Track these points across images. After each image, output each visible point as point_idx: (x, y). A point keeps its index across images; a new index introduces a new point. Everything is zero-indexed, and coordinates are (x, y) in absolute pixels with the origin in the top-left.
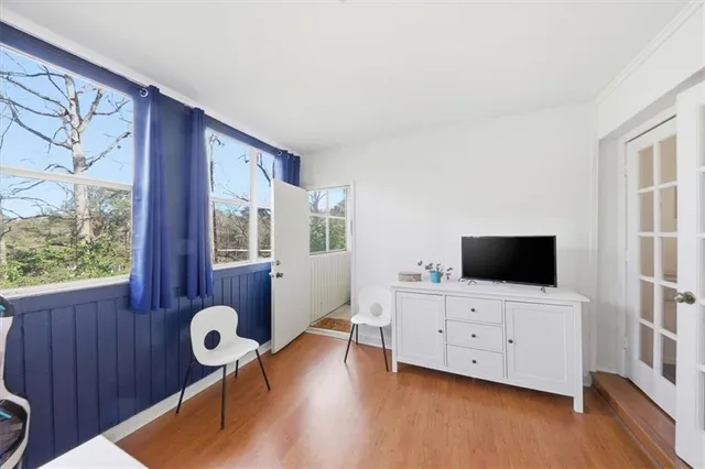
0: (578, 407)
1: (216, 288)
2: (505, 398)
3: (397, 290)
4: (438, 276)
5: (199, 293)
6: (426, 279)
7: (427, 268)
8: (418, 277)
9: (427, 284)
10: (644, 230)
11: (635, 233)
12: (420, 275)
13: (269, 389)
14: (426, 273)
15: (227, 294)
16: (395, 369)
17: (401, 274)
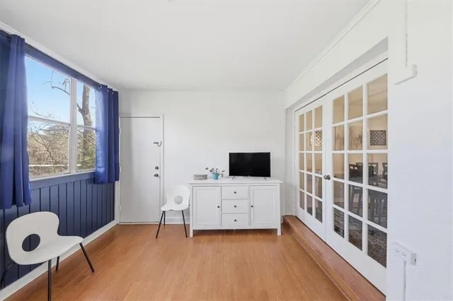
0: (279, 233)
1: (34, 196)
2: (250, 236)
3: (193, 186)
4: (217, 176)
5: (15, 202)
6: (210, 178)
7: (211, 171)
8: (205, 177)
9: (210, 181)
10: (301, 150)
11: (298, 152)
12: (206, 176)
13: (93, 271)
14: (210, 175)
15: (45, 201)
16: (191, 235)
17: (195, 176)
